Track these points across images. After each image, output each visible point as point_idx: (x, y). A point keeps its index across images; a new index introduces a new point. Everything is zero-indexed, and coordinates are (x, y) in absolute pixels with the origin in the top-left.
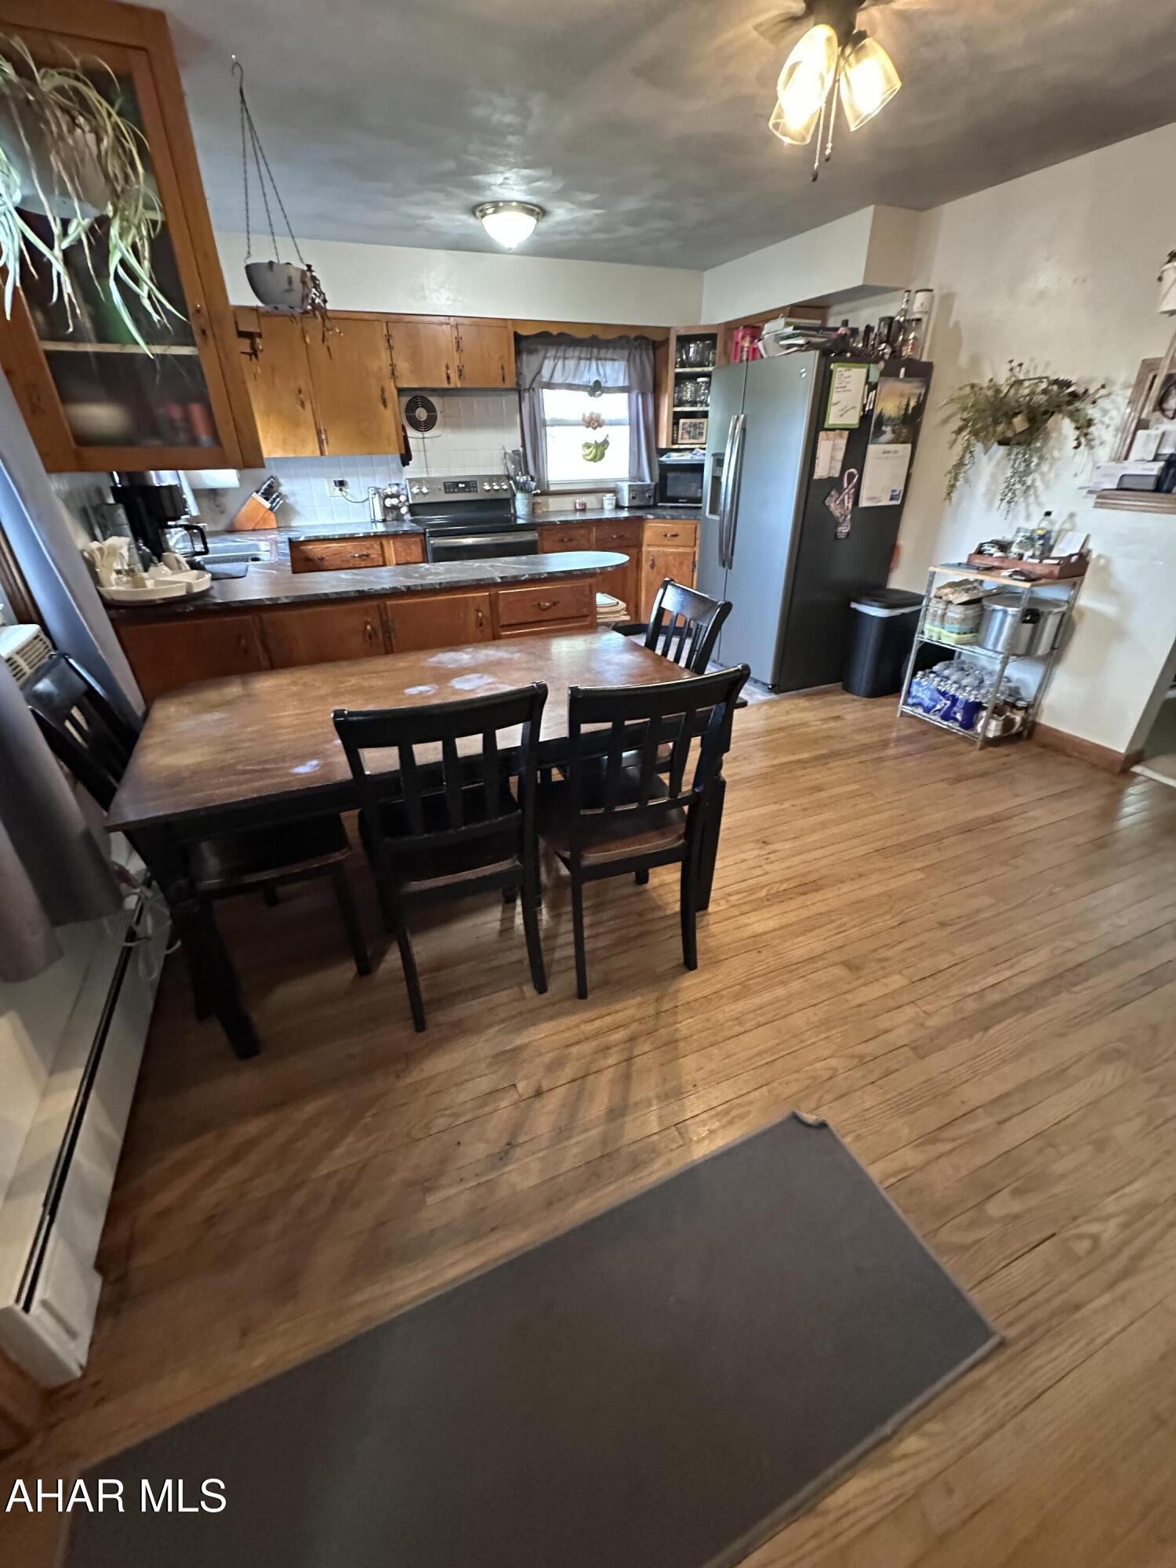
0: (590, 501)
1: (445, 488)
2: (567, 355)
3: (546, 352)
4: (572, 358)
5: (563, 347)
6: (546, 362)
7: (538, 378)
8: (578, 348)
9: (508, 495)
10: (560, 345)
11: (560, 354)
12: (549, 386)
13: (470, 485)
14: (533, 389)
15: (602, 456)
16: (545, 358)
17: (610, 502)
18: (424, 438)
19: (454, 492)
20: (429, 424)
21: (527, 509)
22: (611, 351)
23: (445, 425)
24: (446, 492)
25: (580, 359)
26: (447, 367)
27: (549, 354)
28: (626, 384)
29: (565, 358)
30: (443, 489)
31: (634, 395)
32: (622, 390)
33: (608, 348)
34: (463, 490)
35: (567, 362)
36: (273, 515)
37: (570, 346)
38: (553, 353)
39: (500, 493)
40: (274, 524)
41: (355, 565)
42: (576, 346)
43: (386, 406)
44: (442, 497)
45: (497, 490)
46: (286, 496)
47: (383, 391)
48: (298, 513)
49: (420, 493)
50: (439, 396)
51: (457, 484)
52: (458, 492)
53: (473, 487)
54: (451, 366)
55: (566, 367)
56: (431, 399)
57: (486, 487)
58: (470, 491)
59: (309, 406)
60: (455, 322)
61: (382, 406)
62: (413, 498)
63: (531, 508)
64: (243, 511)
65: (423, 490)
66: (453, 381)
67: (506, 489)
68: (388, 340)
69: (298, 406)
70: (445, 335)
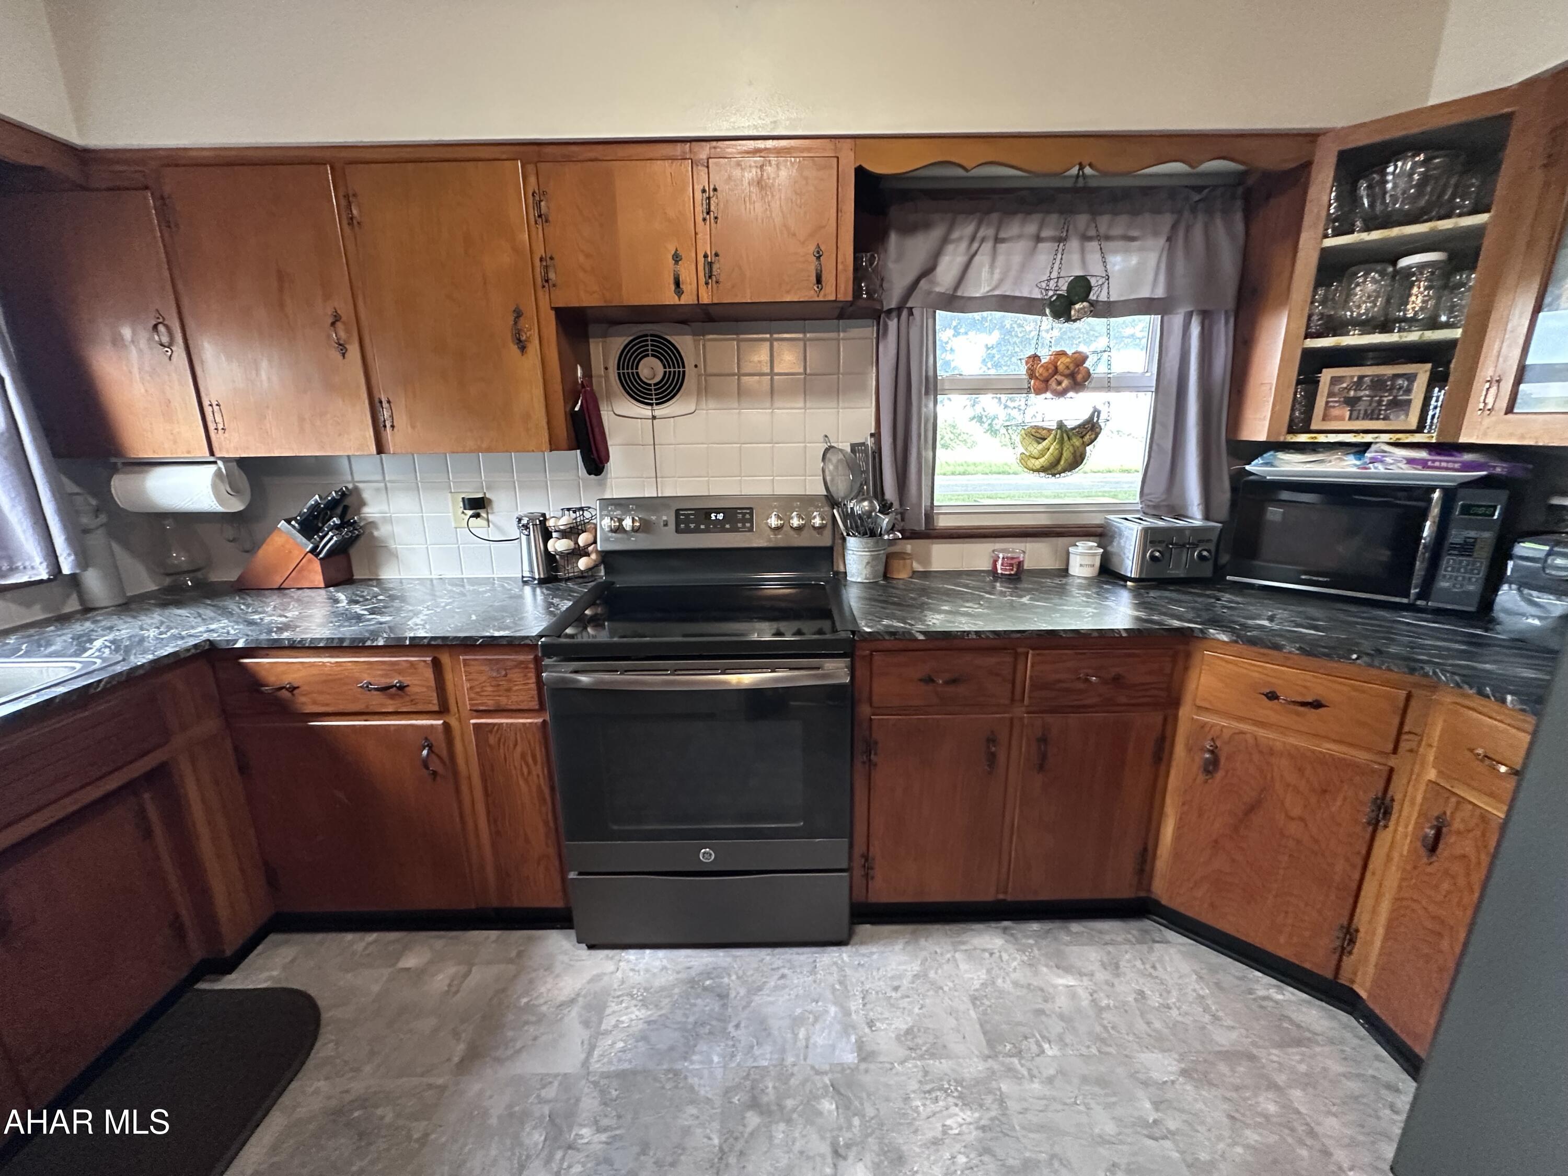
0: (1034, 555)
1: (677, 521)
2: (1002, 235)
3: (951, 227)
4: (1020, 237)
5: (995, 216)
6: (949, 250)
7: (923, 283)
8: (1037, 217)
9: (825, 540)
10: (989, 212)
11: (987, 231)
12: (953, 303)
13: (737, 514)
14: (911, 312)
15: (1077, 460)
16: (945, 241)
17: (1085, 560)
18: (654, 418)
19: (697, 530)
20: (666, 391)
21: (869, 569)
22: (1123, 219)
23: (704, 391)
24: (678, 530)
25: (1038, 239)
26: (677, 258)
27: (955, 235)
28: (1160, 293)
29: (997, 240)
30: (672, 525)
31: (1177, 320)
32: (1145, 306)
33: (1115, 213)
34: (719, 527)
35: (1002, 247)
36: (317, 566)
37: (1015, 213)
38: (969, 229)
39: (805, 533)
40: (319, 580)
41: (372, 709)
42: (1029, 213)
43: (523, 348)
44: (670, 540)
45: (799, 529)
46: (373, 524)
47: (518, 314)
48: (394, 555)
49: (619, 529)
50: (694, 334)
51: (707, 512)
52: (707, 531)
53: (744, 521)
54: (688, 256)
55: (1001, 260)
56: (675, 340)
57: (774, 522)
58: (734, 530)
59: (354, 350)
60: (704, 152)
61: (514, 348)
62: (606, 539)
63: (881, 568)
64: (261, 552)
65: (628, 523)
66: (689, 287)
67: (822, 528)
68: (538, 204)
69: (335, 355)
70: (677, 185)
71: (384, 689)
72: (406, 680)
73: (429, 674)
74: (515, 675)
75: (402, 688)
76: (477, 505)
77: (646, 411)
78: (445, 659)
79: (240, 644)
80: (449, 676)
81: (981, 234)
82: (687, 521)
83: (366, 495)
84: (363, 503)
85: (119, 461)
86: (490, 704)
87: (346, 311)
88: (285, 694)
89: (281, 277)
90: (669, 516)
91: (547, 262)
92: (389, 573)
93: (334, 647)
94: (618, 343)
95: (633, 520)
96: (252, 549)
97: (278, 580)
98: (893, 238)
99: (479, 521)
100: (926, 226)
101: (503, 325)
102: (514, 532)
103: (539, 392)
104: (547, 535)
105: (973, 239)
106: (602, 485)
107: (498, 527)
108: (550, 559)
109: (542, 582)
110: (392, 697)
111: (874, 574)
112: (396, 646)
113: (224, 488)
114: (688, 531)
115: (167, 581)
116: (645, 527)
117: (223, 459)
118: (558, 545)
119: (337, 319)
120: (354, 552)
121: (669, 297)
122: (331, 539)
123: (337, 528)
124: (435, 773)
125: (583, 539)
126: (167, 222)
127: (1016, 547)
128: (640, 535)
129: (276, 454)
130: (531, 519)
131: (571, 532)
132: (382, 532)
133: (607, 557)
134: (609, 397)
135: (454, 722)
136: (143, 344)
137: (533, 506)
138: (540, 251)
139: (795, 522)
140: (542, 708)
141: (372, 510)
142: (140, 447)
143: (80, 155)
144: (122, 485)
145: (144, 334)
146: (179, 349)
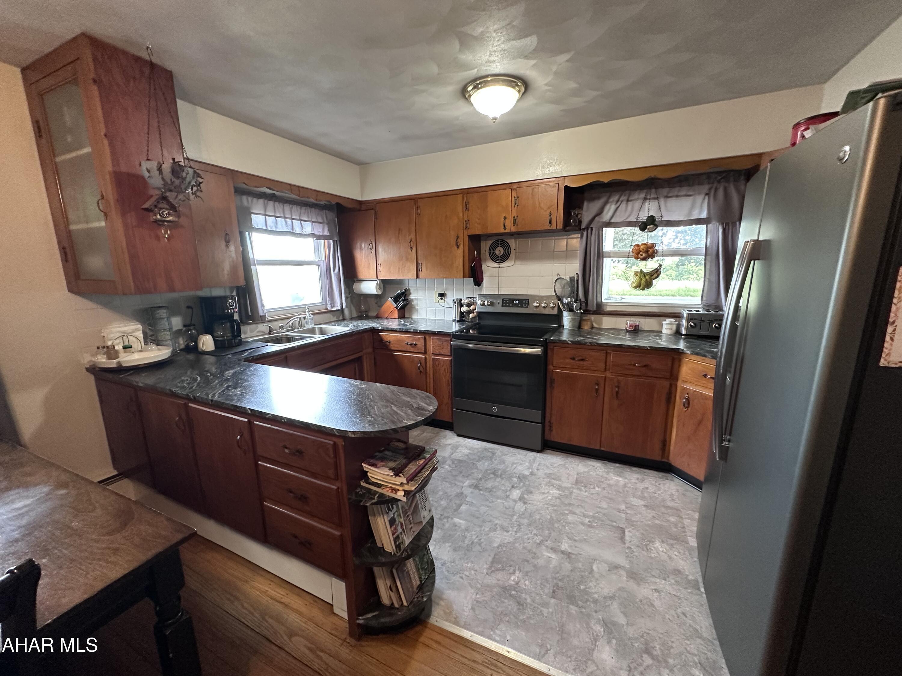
0: (646, 324)
1: (503, 303)
2: (630, 199)
3: (609, 197)
4: (638, 199)
5: (627, 192)
6: (607, 207)
7: (597, 218)
9: (555, 312)
10: (625, 190)
11: (624, 198)
12: (609, 224)
13: (524, 301)
14: (592, 228)
16: (606, 203)
17: (669, 327)
18: (499, 267)
19: (509, 306)
21: (571, 324)
22: (685, 188)
23: (517, 258)
24: (502, 306)
25: (645, 199)
26: (505, 218)
27: (611, 200)
28: (704, 215)
29: (628, 201)
30: (501, 304)
32: (698, 222)
33: (681, 186)
35: (630, 204)
36: (397, 311)
37: (636, 190)
38: (616, 198)
39: (547, 309)
40: (396, 316)
41: (408, 350)
42: (643, 190)
43: (458, 247)
44: (499, 309)
45: (544, 307)
46: (412, 300)
47: (458, 237)
48: (417, 310)
49: (483, 305)
50: (515, 239)
51: (513, 300)
52: (512, 306)
53: (525, 304)
54: (508, 217)
55: (629, 208)
56: (508, 241)
57: (535, 304)
58: (522, 306)
59: (414, 249)
60: (515, 186)
61: (456, 247)
62: (479, 308)
63: (577, 324)
64: (383, 307)
65: (486, 303)
66: (508, 228)
67: (554, 307)
68: (466, 205)
69: (410, 250)
70: (506, 197)
71: (411, 344)
72: (417, 343)
73: (423, 341)
74: (445, 344)
75: (415, 345)
76: (442, 295)
77: (497, 265)
78: (427, 337)
79: (380, 329)
80: (428, 342)
81: (621, 199)
82: (506, 303)
83: (411, 291)
84: (410, 294)
85: (355, 279)
86: (437, 352)
87: (413, 239)
88: (388, 343)
89: (399, 230)
90: (500, 301)
91: (468, 221)
92: (415, 316)
93: (401, 331)
94: (490, 242)
95: (488, 302)
96: (380, 306)
97: (386, 316)
98: (585, 204)
99: (442, 301)
100: (599, 198)
101: (453, 241)
102: (452, 305)
103: (461, 261)
104: (461, 305)
105: (618, 201)
106: (481, 290)
107: (448, 304)
108: (462, 314)
109: (458, 321)
110: (413, 347)
111: (573, 326)
112: (416, 332)
113: (378, 287)
114: (506, 306)
115: (360, 314)
116: (492, 304)
117: (379, 279)
118: (464, 309)
119: (411, 240)
120: (406, 309)
121: (502, 231)
122: (401, 304)
123: (403, 300)
124: (421, 372)
125: (472, 308)
126: (376, 218)
127: (636, 321)
128: (490, 307)
129: (392, 278)
130: (457, 300)
131: (469, 305)
132: (414, 303)
133: (479, 313)
134: (485, 260)
135: (427, 357)
136: (366, 249)
137: (458, 296)
138: (465, 219)
139: (543, 305)
140: (451, 355)
141: (412, 296)
142: (361, 276)
143: (360, 203)
144: (356, 286)
145: (367, 246)
146: (374, 250)
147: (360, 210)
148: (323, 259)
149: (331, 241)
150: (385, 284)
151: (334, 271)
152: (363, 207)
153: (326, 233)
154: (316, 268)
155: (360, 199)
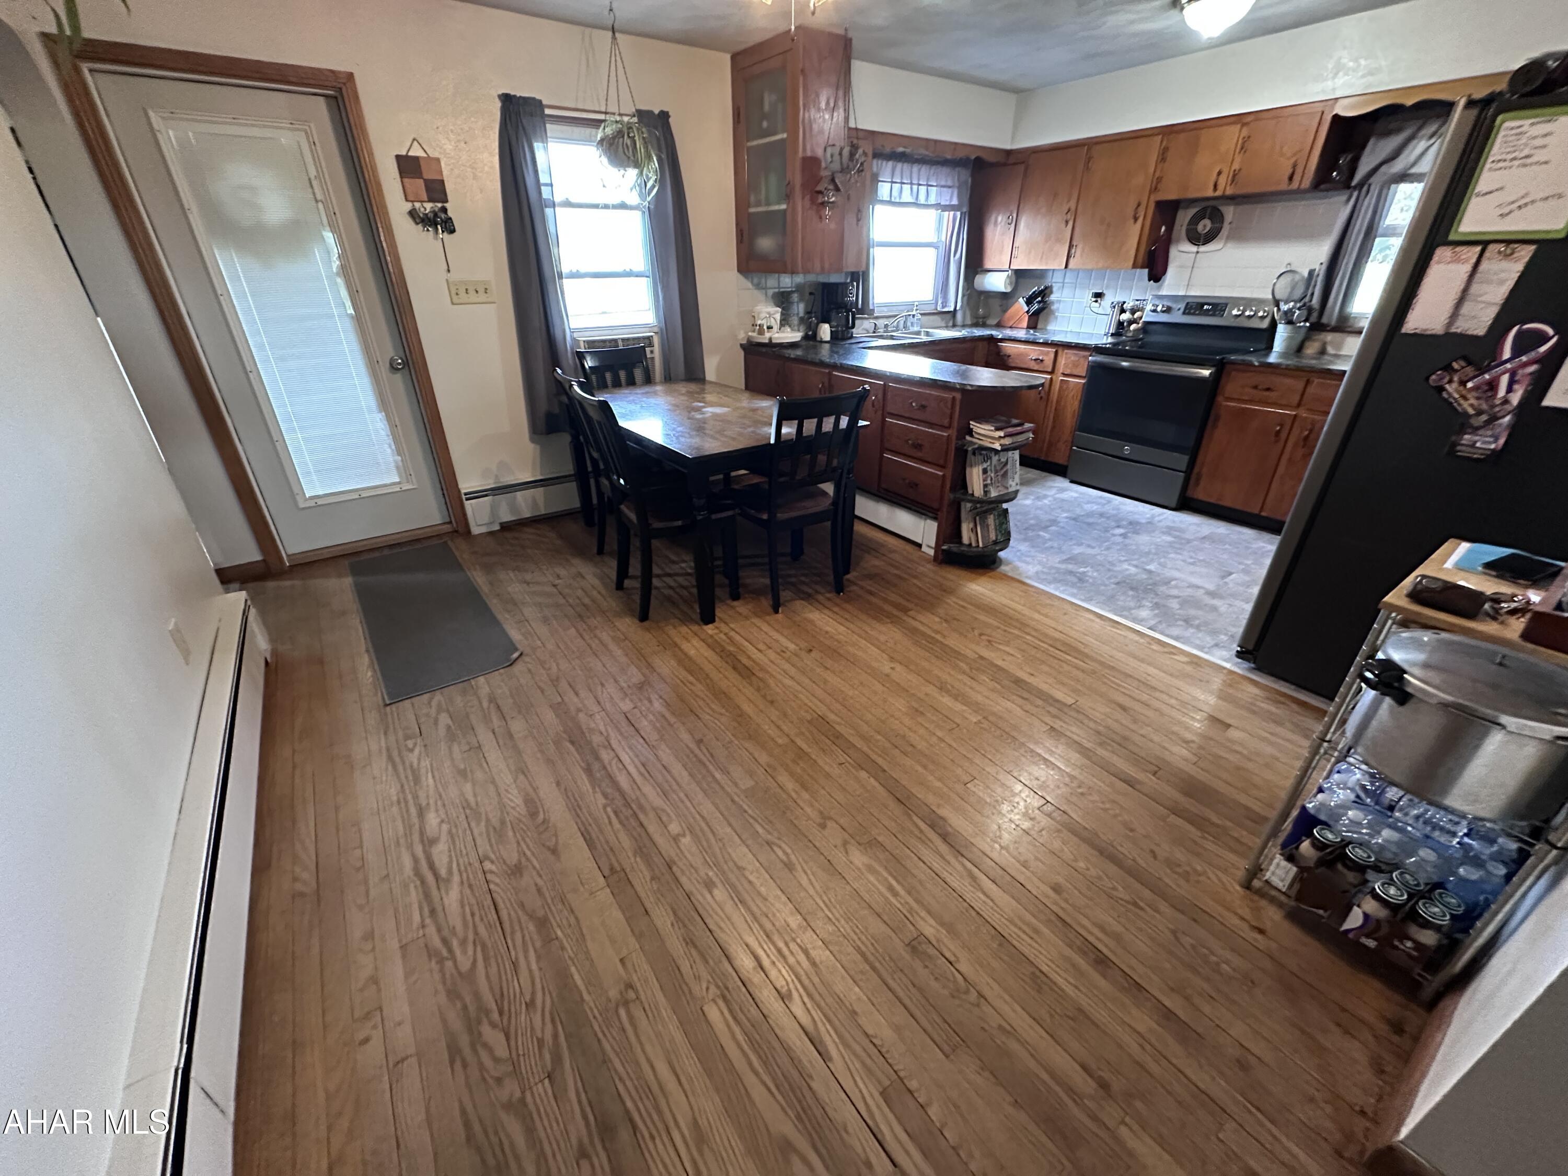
1: (1186, 308)
6: (1410, 146)
7: (1383, 168)
9: (1265, 324)
12: (1405, 177)
13: (1218, 307)
16: (1410, 139)
18: (1198, 252)
19: (1194, 314)
20: (1208, 238)
21: (1284, 344)
23: (1229, 238)
24: (1184, 313)
26: (1220, 173)
27: (1422, 133)
30: (1182, 310)
34: (1206, 313)
36: (1027, 317)
39: (1253, 320)
40: (1025, 324)
41: (1030, 367)
43: (1135, 221)
44: (1177, 317)
45: (1250, 317)
46: (1053, 303)
47: (1139, 205)
48: (1056, 318)
49: (1154, 311)
50: (1232, 205)
51: (1203, 305)
52: (1199, 315)
53: (1221, 310)
54: (1226, 171)
56: (1221, 209)
57: (1235, 312)
58: (1214, 315)
59: (1071, 224)
60: (1249, 119)
61: (1132, 221)
62: (1147, 315)
63: (1295, 345)
64: (1009, 311)
65: (1159, 309)
66: (1222, 188)
67: (1265, 317)
68: (1163, 153)
69: (1063, 225)
70: (1232, 136)
71: (1036, 360)
72: (1045, 358)
73: (1052, 356)
74: (1082, 360)
75: (1042, 361)
76: (1098, 296)
77: (1194, 249)
78: (1060, 351)
79: (999, 338)
80: (1059, 358)
81: (1441, 131)
82: (1190, 309)
83: (1054, 289)
84: (1051, 292)
85: (980, 269)
86: (1069, 372)
87: (1073, 208)
88: (1006, 357)
89: (1055, 194)
90: (1182, 306)
91: (1159, 180)
92: (1050, 324)
93: (1026, 342)
94: (1192, 212)
95: (1163, 306)
96: (1005, 311)
97: (1011, 324)
98: (1372, 142)
99: (1097, 305)
101: (1130, 212)
102: (1109, 311)
103: (1135, 242)
104: (1123, 311)
105: (1433, 136)
106: (1159, 288)
107: (1103, 308)
108: (1120, 324)
109: (1112, 335)
110: (1038, 364)
111: (1288, 347)
112: (1046, 344)
113: (1008, 281)
114: (1189, 314)
115: (976, 319)
116: (1168, 310)
117: (1012, 269)
118: (1125, 317)
119: (1069, 210)
120: (1042, 315)
121: (1212, 193)
122: (1036, 307)
123: (1039, 302)
124: (1041, 398)
125: (1137, 315)
126: (1025, 176)
128: (1165, 315)
129: (1030, 268)
130: (1118, 303)
131: (1133, 312)
132: (1054, 307)
133: (1147, 323)
134: (1178, 241)
135: (1054, 377)
136: (1003, 223)
137: (1119, 298)
138: (1157, 175)
139: (1248, 313)
140: (1086, 377)
141: (1053, 297)
142: (988, 265)
143: (1009, 153)
144: (978, 279)
145: (1005, 219)
146: (1013, 225)
147: (1005, 165)
148: (943, 239)
149: (958, 214)
150: (1020, 275)
151: (954, 256)
152: (1012, 160)
153: (955, 202)
154: (932, 252)
155: (1008, 147)
